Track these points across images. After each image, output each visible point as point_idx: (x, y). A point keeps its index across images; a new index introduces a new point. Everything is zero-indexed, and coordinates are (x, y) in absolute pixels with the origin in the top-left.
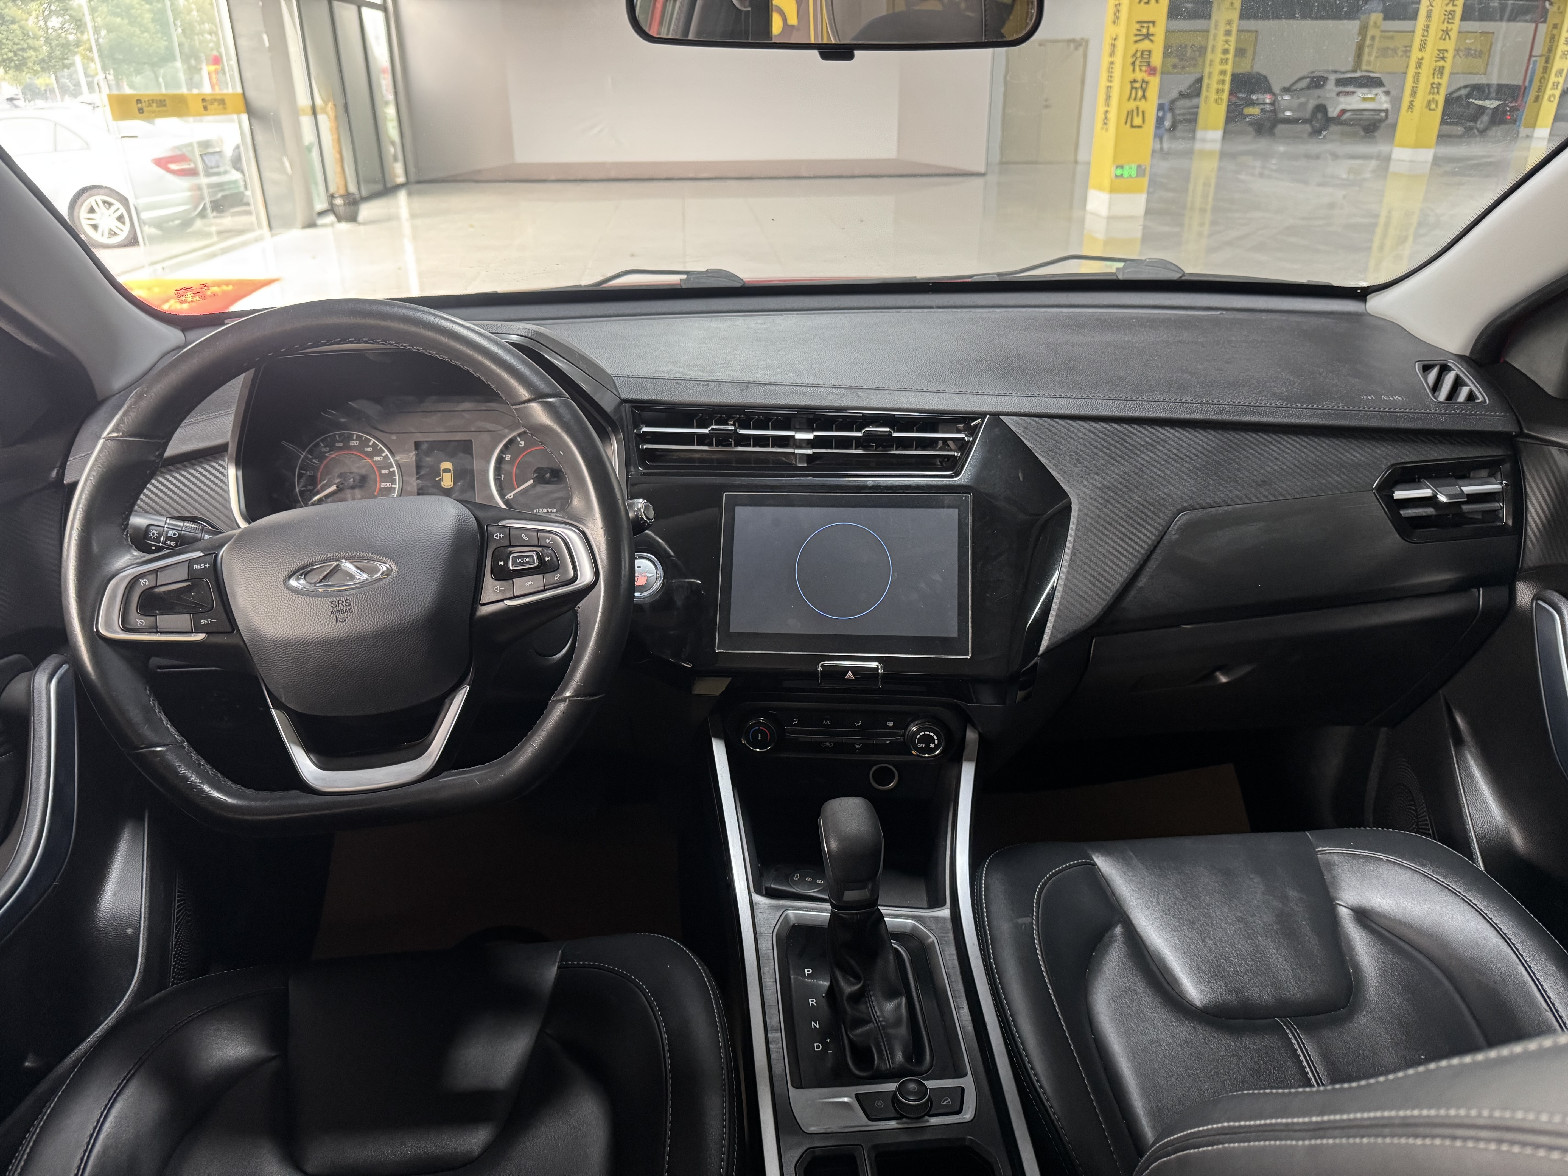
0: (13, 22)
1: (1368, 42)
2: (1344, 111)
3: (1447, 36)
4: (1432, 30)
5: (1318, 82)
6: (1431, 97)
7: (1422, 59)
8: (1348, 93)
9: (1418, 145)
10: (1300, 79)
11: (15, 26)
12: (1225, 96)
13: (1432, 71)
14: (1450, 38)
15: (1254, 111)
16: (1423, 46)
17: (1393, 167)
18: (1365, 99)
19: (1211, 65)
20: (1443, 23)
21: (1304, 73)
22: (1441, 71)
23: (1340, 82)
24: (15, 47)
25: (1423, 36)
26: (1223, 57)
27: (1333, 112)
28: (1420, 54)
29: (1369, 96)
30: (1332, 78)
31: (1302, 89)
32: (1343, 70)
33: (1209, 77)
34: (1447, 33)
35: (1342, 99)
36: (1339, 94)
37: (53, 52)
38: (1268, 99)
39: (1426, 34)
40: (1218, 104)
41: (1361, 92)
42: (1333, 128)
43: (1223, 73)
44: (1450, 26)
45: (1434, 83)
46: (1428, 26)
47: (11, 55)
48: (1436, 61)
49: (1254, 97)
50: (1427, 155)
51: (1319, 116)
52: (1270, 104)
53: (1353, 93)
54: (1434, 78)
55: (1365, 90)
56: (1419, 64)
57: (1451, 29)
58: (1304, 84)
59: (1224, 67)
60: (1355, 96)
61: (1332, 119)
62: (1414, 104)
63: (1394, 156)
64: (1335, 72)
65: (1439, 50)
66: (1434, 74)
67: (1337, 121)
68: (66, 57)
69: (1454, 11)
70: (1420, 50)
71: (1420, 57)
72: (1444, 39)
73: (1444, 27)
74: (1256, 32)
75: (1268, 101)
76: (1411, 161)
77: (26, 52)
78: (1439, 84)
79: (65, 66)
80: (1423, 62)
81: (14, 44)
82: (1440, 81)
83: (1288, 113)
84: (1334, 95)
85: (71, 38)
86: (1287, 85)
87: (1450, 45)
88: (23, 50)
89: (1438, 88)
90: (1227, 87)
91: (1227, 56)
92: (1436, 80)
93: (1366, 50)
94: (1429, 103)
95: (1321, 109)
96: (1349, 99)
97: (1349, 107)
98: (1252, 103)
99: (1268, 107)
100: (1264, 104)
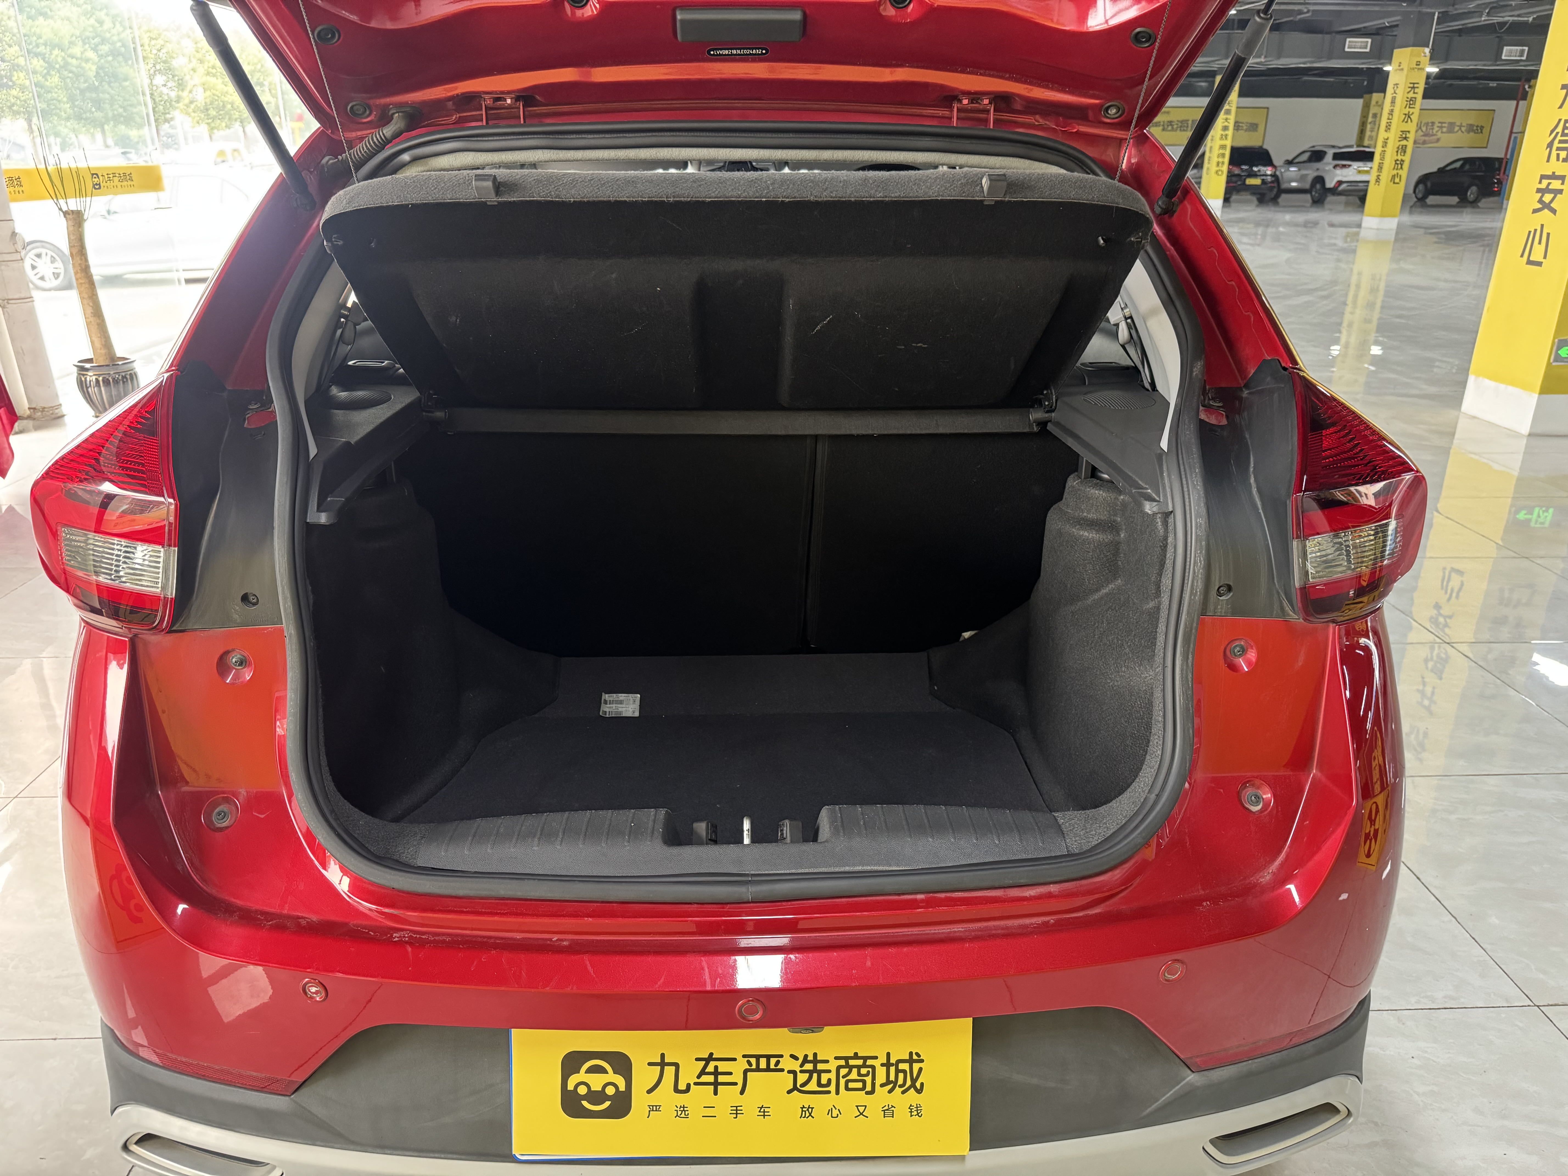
0: (126, 80)
1: (1370, 119)
2: (1340, 183)
3: (1409, 120)
4: (1396, 114)
5: (1317, 156)
6: (1395, 172)
7: (1387, 139)
8: (1344, 166)
9: (1383, 215)
10: (1304, 152)
11: (127, 83)
12: (1225, 168)
13: (1396, 150)
14: (1411, 121)
15: (1256, 181)
16: (1388, 128)
17: (1363, 233)
18: (1360, 172)
19: (1212, 140)
20: (1406, 107)
21: (1306, 147)
22: (1403, 149)
23: (1336, 157)
24: (126, 103)
25: (1388, 119)
26: (1224, 133)
27: (1330, 184)
28: (1386, 135)
29: (1365, 169)
30: (1330, 152)
31: (1304, 162)
32: (1341, 145)
33: (1211, 151)
34: (1409, 117)
35: (1338, 171)
36: (1335, 167)
37: (156, 107)
38: (1269, 171)
39: (1390, 117)
40: (1218, 175)
41: (1356, 165)
42: (1330, 198)
43: (1223, 147)
44: (1411, 110)
45: (1398, 160)
46: (1392, 111)
47: (121, 110)
48: (1400, 141)
49: (1255, 169)
50: (1391, 224)
51: (1318, 186)
52: (1271, 175)
53: (1350, 166)
54: (1397, 155)
55: (1360, 164)
56: (1385, 144)
57: (1413, 113)
58: (1305, 157)
59: (1223, 142)
60: (1351, 168)
61: (1330, 189)
62: (1380, 178)
63: (1364, 225)
64: (1333, 147)
65: (1402, 131)
66: (1397, 152)
67: (1334, 191)
68: (167, 111)
69: (1415, 98)
70: (1386, 131)
71: (1386, 137)
72: (1407, 122)
73: (1406, 111)
74: (1268, 108)
75: (1269, 173)
76: (1378, 229)
77: (136, 108)
78: (1402, 161)
79: (167, 121)
80: (1388, 141)
81: (125, 100)
82: (1403, 158)
83: (1294, 184)
84: (1331, 167)
85: (173, 94)
86: (1290, 158)
87: (1412, 127)
88: (131, 105)
89: (1402, 165)
90: (1227, 160)
91: (1227, 132)
92: (1400, 158)
93: (1369, 126)
94: (1394, 177)
95: (1320, 180)
96: (1345, 171)
97: (1344, 179)
98: (1254, 175)
99: (1269, 179)
100: (1266, 175)
